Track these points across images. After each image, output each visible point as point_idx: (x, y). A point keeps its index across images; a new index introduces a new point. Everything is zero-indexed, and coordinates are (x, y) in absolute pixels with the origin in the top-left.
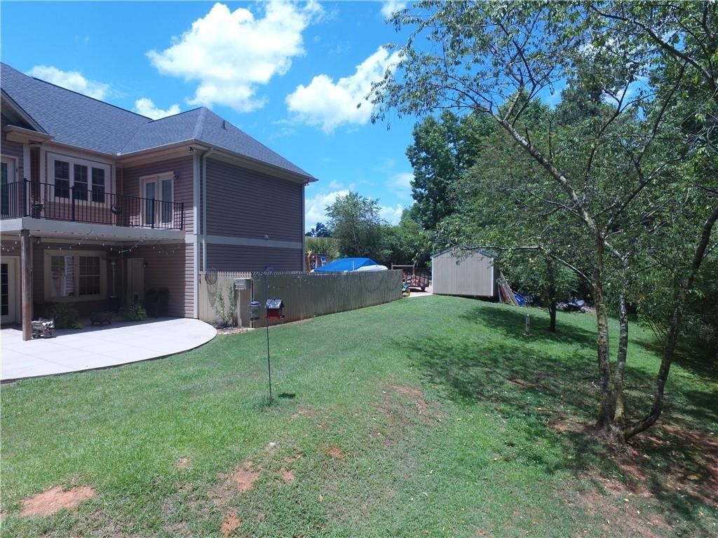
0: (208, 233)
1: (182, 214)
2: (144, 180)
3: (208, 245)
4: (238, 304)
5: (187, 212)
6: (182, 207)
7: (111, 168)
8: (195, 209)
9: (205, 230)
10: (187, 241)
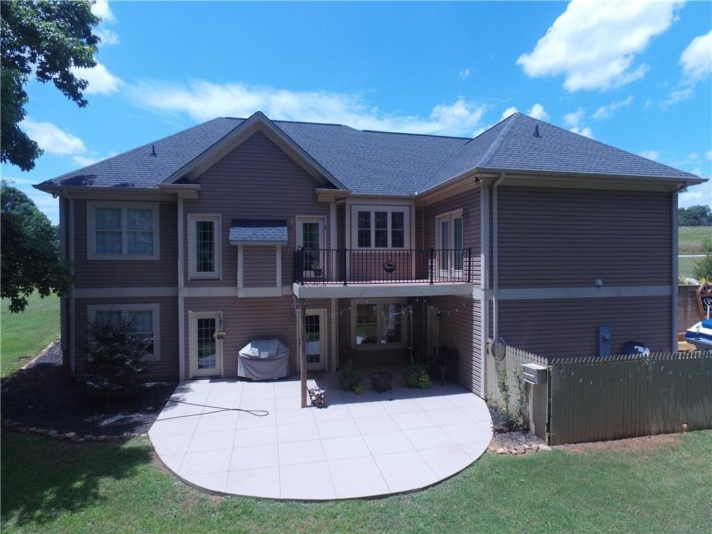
0: (500, 286)
1: (470, 261)
2: (440, 218)
3: (500, 302)
4: (531, 401)
5: (475, 259)
6: (471, 253)
7: (410, 209)
8: (483, 256)
9: (495, 283)
10: (475, 297)
